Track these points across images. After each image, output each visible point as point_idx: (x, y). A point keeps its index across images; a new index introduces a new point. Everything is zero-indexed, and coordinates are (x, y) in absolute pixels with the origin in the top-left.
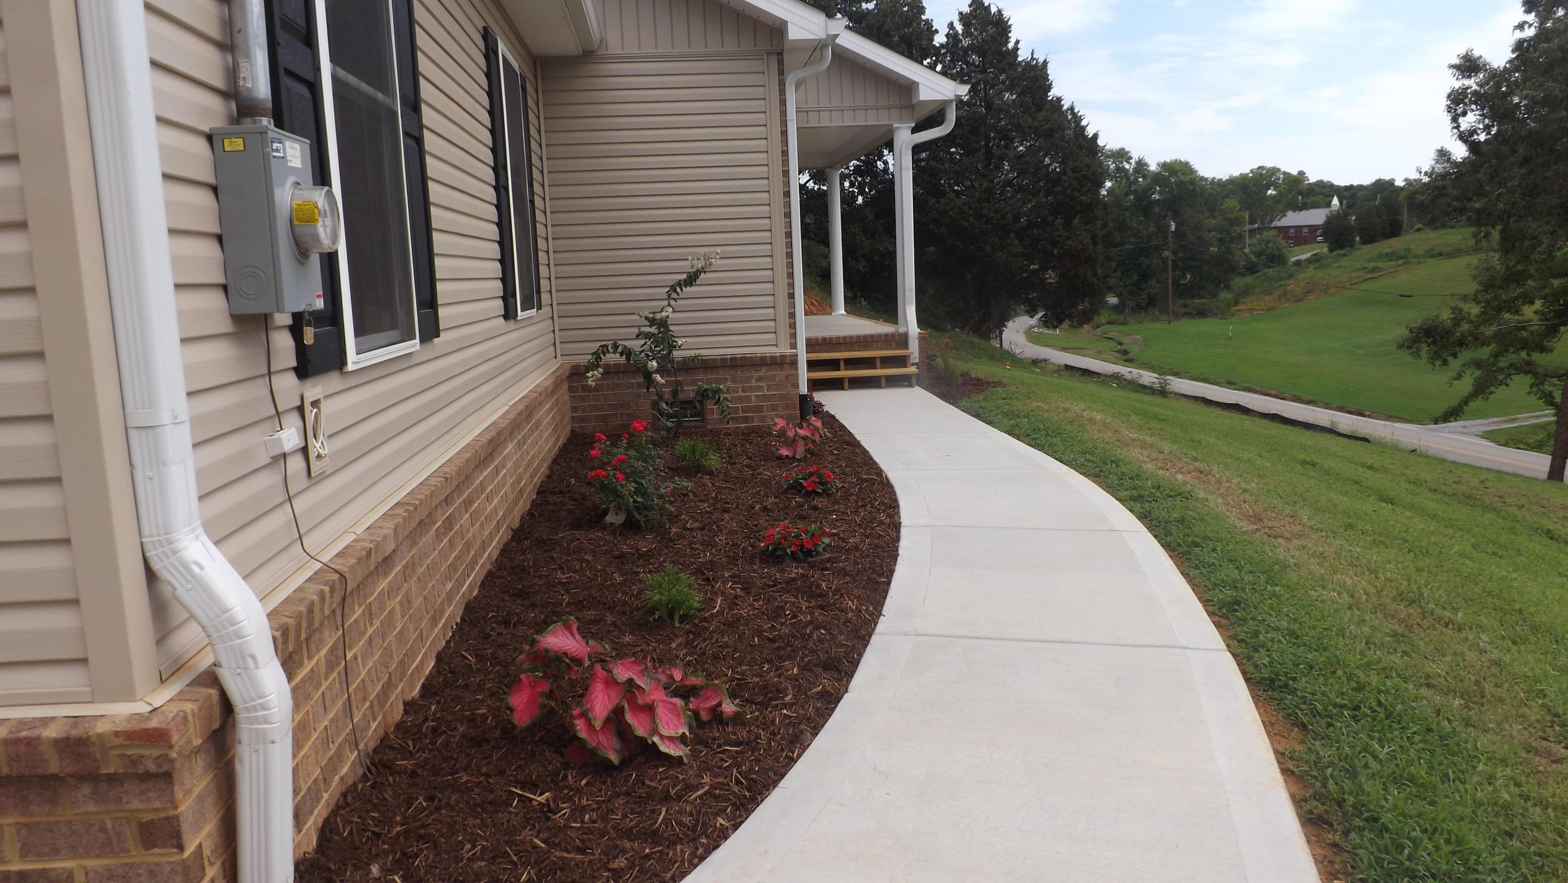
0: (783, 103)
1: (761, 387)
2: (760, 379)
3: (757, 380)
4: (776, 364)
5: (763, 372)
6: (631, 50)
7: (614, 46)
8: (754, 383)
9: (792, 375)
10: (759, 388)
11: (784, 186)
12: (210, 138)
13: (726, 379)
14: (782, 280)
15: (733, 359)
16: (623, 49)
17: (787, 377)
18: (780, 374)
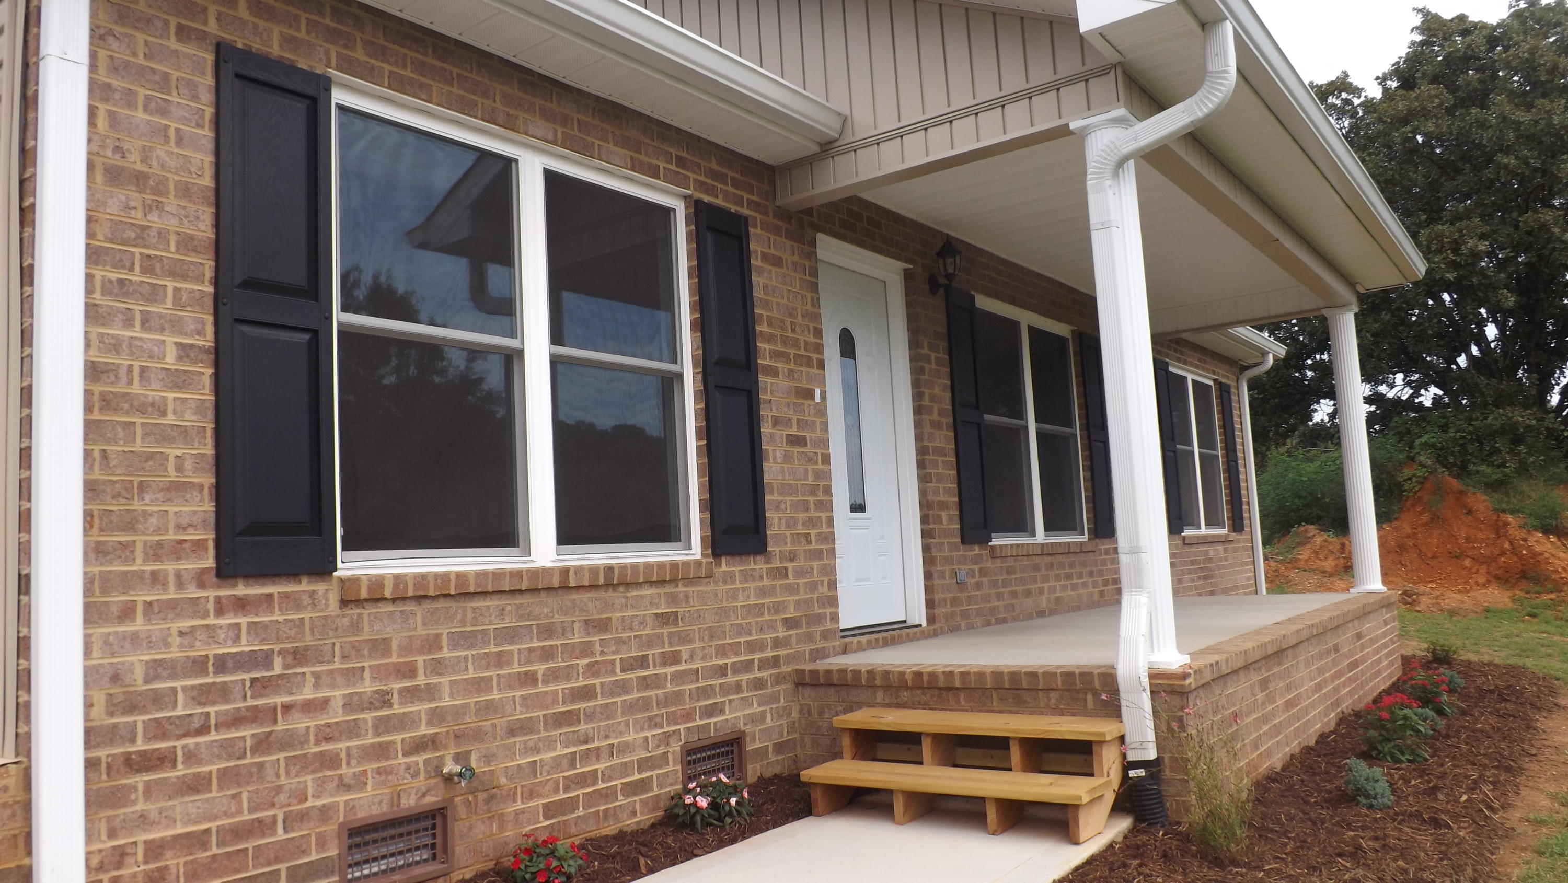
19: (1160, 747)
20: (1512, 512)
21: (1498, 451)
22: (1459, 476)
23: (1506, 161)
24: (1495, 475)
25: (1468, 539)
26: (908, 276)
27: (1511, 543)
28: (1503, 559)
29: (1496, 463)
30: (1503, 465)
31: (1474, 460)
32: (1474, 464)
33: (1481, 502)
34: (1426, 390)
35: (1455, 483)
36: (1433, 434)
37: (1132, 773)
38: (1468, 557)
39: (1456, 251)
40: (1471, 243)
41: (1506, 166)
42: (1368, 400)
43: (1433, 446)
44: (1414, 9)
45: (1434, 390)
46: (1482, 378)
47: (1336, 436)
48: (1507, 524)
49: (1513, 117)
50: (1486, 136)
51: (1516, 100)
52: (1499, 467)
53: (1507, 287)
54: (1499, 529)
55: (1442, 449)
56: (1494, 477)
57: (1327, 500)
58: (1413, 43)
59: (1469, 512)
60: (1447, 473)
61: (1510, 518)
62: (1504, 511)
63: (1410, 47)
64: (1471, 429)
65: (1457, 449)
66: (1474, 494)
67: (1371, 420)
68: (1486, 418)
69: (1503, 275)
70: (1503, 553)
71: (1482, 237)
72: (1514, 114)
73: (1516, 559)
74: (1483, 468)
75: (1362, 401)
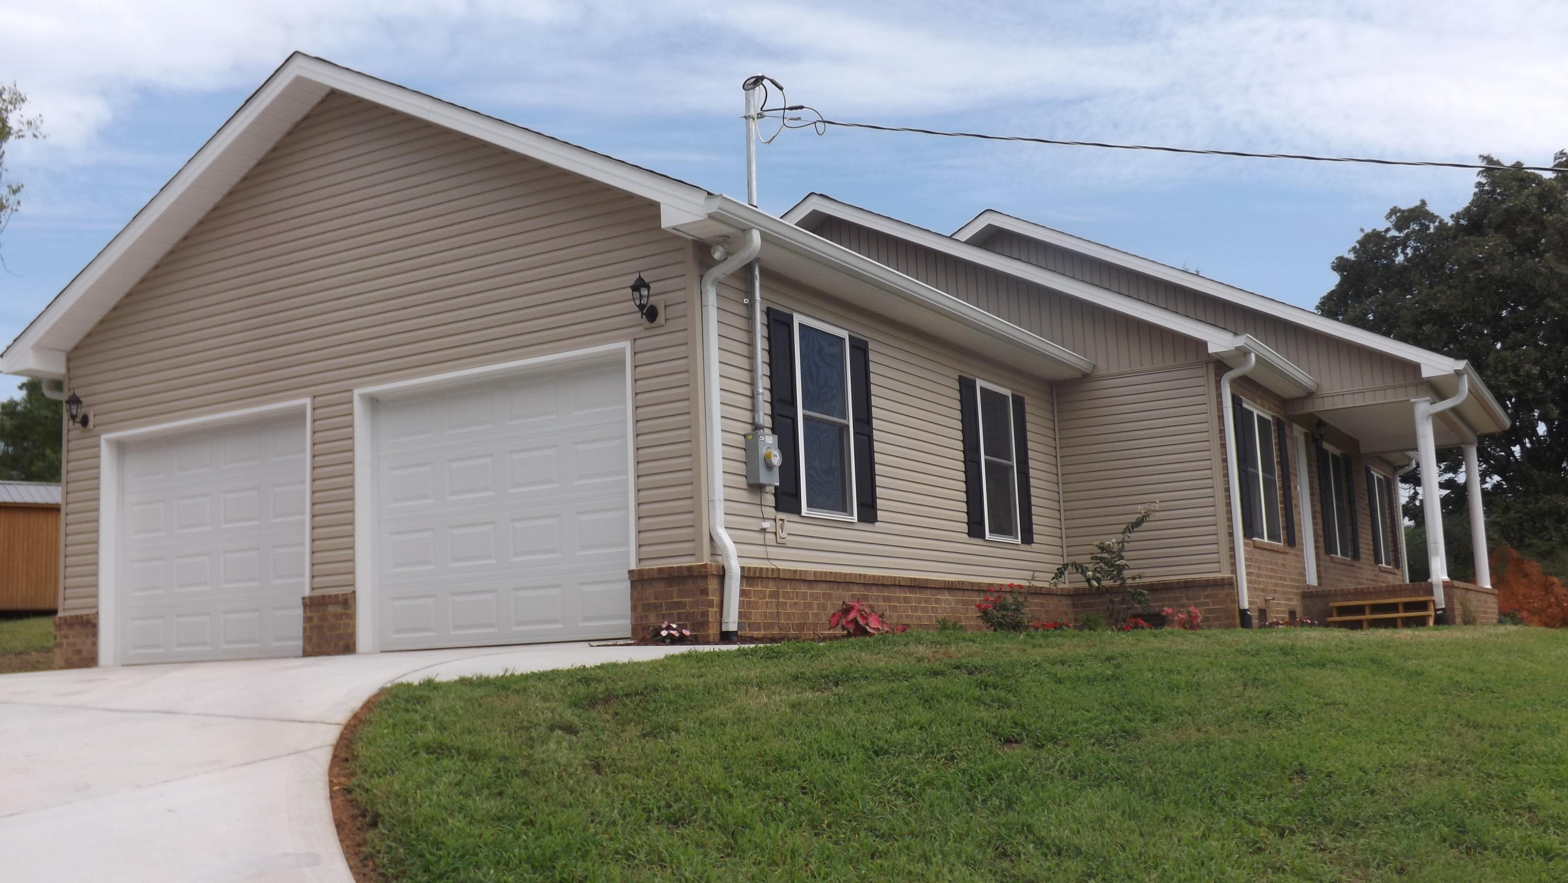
0: (1219, 396)
1: (1207, 602)
2: (1206, 597)
3: (1204, 598)
4: (1218, 585)
5: (1208, 592)
6: (1114, 370)
7: (1102, 369)
8: (1202, 600)
9: (1231, 593)
10: (1206, 604)
11: (1222, 454)
12: (744, 436)
13: (1182, 597)
14: (1223, 523)
15: (1186, 582)
16: (1108, 370)
17: (1227, 595)
18: (1222, 593)
19: (1446, 604)
20: (1557, 575)
21: (1546, 528)
22: (1518, 548)
23: (1552, 304)
24: (1545, 547)
25: (1525, 596)
26: (1306, 435)
27: (1556, 599)
28: (1550, 610)
29: (1545, 537)
30: (1550, 539)
31: (1530, 536)
32: (1529, 538)
33: (1534, 567)
34: (1491, 478)
35: (1516, 554)
36: (1497, 515)
37: (1438, 612)
38: (1524, 609)
39: (1516, 372)
40: (1527, 367)
41: (1552, 308)
42: (1442, 486)
43: (1498, 524)
44: (1481, 156)
45: (1496, 478)
46: (1535, 470)
47: (1420, 515)
48: (1553, 584)
49: (1557, 270)
50: (1539, 282)
51: (1560, 254)
52: (1547, 540)
53: (1554, 401)
54: (1548, 588)
55: (1505, 526)
56: (1544, 548)
57: (1418, 566)
58: (1479, 184)
59: (1526, 575)
60: (1508, 545)
61: (1555, 579)
62: (1551, 574)
63: (1477, 187)
64: (1526, 510)
65: (1516, 526)
66: (1529, 561)
67: (1444, 501)
68: (1537, 503)
69: (1550, 392)
70: (1550, 606)
71: (1536, 363)
72: (1558, 267)
73: (1559, 610)
74: (1535, 541)
75: (1437, 485)
